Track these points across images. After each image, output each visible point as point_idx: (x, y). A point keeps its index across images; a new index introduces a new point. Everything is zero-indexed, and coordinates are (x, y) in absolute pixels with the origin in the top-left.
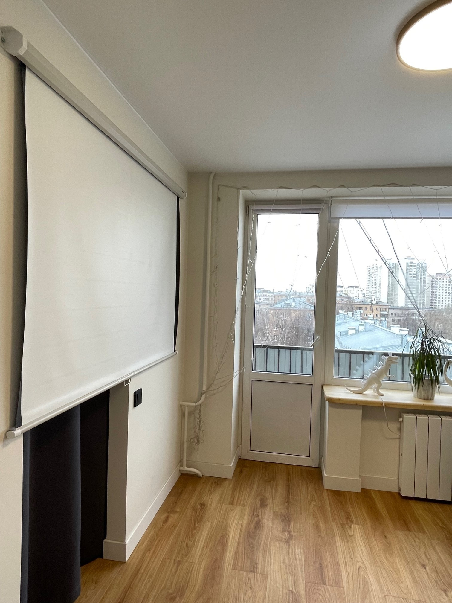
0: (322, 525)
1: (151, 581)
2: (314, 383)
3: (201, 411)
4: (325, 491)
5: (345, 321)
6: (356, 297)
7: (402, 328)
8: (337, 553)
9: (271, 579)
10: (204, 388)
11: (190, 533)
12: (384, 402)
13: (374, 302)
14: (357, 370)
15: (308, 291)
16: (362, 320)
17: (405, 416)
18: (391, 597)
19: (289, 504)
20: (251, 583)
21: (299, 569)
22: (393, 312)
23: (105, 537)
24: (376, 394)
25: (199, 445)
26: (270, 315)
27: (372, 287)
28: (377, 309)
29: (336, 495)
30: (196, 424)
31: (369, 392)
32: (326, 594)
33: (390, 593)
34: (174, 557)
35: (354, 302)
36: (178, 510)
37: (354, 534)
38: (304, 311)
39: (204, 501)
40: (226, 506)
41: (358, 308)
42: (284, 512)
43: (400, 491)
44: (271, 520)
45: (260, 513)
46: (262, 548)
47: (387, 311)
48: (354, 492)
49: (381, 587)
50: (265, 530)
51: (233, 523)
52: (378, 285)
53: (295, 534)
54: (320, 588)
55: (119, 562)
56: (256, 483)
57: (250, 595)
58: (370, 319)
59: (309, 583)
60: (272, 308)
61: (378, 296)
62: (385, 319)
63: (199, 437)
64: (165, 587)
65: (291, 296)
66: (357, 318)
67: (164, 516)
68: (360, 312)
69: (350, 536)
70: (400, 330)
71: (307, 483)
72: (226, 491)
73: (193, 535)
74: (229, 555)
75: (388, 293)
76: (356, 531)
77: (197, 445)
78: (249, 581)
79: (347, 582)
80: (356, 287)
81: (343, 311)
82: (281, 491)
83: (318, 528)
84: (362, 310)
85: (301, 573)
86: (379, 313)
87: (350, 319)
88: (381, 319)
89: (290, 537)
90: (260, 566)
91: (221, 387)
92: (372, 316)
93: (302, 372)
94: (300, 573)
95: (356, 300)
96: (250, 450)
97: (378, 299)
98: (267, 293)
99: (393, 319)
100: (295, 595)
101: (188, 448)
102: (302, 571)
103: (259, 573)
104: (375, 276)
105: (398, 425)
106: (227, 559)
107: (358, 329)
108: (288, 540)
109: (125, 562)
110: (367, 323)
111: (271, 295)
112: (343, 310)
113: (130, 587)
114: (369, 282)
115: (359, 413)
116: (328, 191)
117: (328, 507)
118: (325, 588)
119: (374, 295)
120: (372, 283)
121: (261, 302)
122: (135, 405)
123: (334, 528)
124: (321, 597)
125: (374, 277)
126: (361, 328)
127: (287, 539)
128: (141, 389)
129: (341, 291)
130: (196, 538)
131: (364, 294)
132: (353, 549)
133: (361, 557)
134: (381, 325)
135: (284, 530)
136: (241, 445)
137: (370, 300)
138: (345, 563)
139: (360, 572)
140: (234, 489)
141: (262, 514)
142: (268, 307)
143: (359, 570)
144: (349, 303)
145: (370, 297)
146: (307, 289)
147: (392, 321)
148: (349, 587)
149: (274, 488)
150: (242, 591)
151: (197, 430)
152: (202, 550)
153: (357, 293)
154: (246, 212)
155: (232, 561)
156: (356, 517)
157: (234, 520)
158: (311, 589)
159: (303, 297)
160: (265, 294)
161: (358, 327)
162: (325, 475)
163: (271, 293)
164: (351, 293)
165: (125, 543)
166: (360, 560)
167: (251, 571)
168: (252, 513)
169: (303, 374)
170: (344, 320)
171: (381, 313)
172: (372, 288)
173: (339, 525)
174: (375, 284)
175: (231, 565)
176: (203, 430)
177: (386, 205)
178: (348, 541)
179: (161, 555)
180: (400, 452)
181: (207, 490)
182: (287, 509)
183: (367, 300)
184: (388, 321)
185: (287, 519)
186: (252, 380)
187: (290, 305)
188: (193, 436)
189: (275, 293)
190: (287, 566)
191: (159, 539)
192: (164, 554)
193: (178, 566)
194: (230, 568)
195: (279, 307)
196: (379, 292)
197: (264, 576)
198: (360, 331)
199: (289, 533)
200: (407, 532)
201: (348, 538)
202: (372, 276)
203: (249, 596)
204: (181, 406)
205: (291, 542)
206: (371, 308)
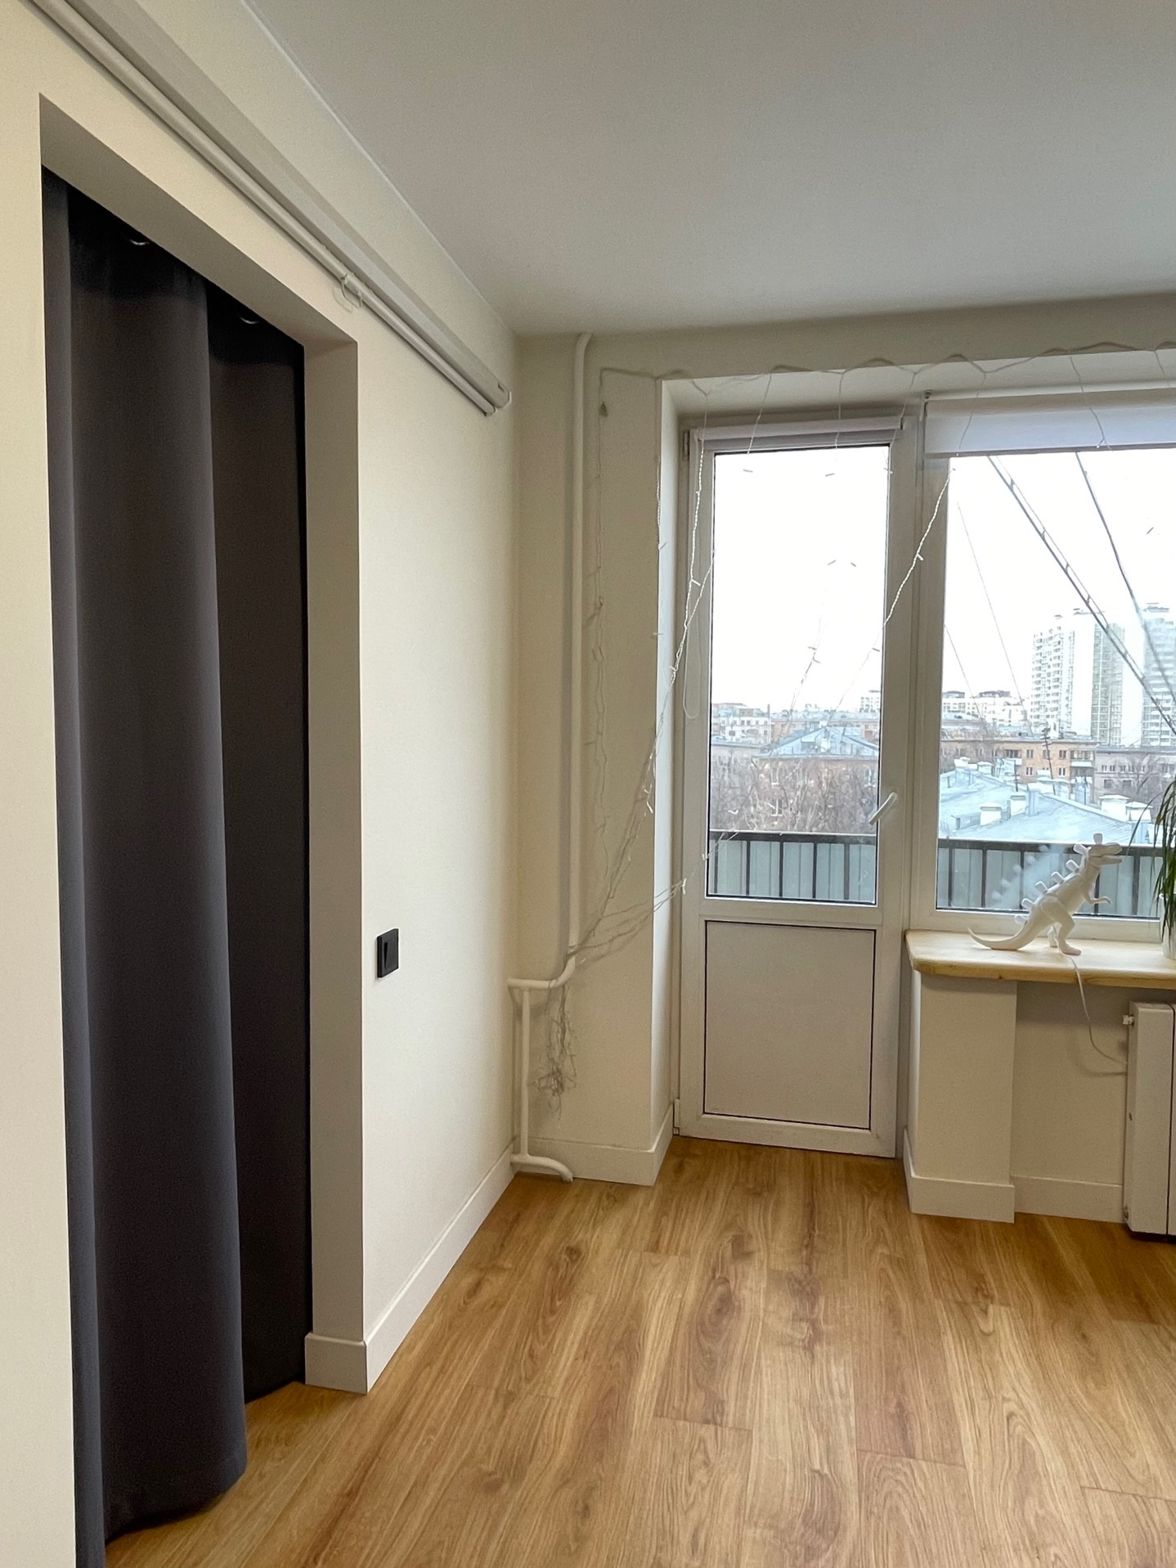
0: (904, 1305)
1: (432, 1443)
2: (882, 925)
3: (566, 1003)
4: (915, 1221)
5: (971, 787)
6: (1001, 723)
7: (1135, 804)
8: (947, 1378)
9: (761, 1441)
10: (574, 940)
11: (540, 1322)
12: (1080, 970)
13: (1054, 735)
14: (1002, 890)
15: (865, 708)
16: (1019, 785)
17: (1141, 1010)
18: (1102, 1492)
19: (811, 1253)
20: (706, 1452)
21: (841, 1419)
22: (1109, 761)
23: (309, 1329)
24: (1058, 951)
25: (562, 1096)
26: (762, 775)
27: (1049, 692)
28: (1062, 754)
29: (943, 1231)
30: (554, 1040)
31: (1037, 946)
32: (915, 1482)
33: (1097, 1482)
34: (496, 1383)
35: (997, 736)
36: (508, 1264)
37: (994, 1331)
38: (858, 760)
39: (578, 1243)
40: (639, 1254)
41: (1007, 751)
42: (798, 1270)
43: (1127, 1217)
44: (762, 1291)
45: (732, 1272)
46: (736, 1362)
47: (1092, 759)
48: (994, 1223)
49: (1070, 1464)
50: (747, 1315)
51: (658, 1297)
52: (1065, 686)
53: (831, 1327)
54: (899, 1465)
55: (347, 1392)
56: (721, 1195)
57: (704, 1481)
58: (1041, 781)
59: (866, 1452)
60: (766, 755)
61: (1063, 717)
62: (1085, 780)
63: (563, 1072)
64: (471, 1456)
65: (818, 723)
66: (1007, 778)
67: (468, 1281)
68: (1013, 763)
69: (986, 1335)
70: (1127, 807)
71: (863, 1198)
72: (640, 1216)
73: (546, 1330)
74: (647, 1381)
75: (1094, 710)
76: (1001, 1322)
77: (556, 1094)
78: (702, 1445)
79: (975, 1451)
80: (1002, 694)
81: (963, 760)
82: (789, 1218)
83: (893, 1312)
84: (1020, 757)
85: (845, 1427)
86: (1066, 764)
87: (986, 783)
88: (1073, 781)
89: (816, 1336)
90: (731, 1408)
91: (619, 935)
92: (1048, 773)
93: (846, 896)
94: (842, 1427)
95: (1001, 729)
96: (704, 1113)
97: (1065, 726)
98: (751, 716)
99: (1108, 782)
100: (829, 1482)
101: (535, 1104)
102: (848, 1423)
103: (730, 1426)
104: (1057, 661)
105: (1119, 1036)
106: (640, 1389)
107: (1009, 808)
108: (809, 1342)
109: (364, 1395)
110: (1034, 792)
111: (762, 721)
112: (964, 758)
113: (375, 1456)
114: (1039, 679)
115: (1008, 1003)
116: (916, 374)
117: (922, 1259)
118: (913, 1467)
119: (1053, 716)
120: (1049, 681)
121: (734, 740)
122: (380, 974)
123: (939, 1315)
124: (900, 1489)
125: (1054, 665)
126: (1017, 807)
127: (806, 1340)
128: (395, 933)
129: (960, 707)
130: (555, 1334)
131: (1025, 713)
132: (993, 1367)
133: (1014, 1389)
134: (1073, 796)
135: (797, 1318)
136: (679, 1098)
137: (1042, 728)
138: (969, 1403)
139: (1011, 1428)
140: (662, 1211)
141: (736, 1276)
142: (757, 753)
143: (1008, 1420)
144: (982, 739)
145: (1041, 720)
146: (863, 702)
147: (1105, 787)
148: (980, 1465)
149: (770, 1210)
150: (683, 1471)
151: (556, 1054)
152: (573, 1366)
153: (1004, 710)
154: (681, 449)
155: (655, 1396)
156: (1001, 1288)
157: (659, 1293)
158: (873, 1470)
159: (852, 726)
160: (746, 719)
161: (1009, 802)
162: (913, 1175)
163: (763, 715)
164: (988, 710)
165: (362, 1343)
166: (1011, 1395)
167: (707, 1422)
168: (710, 1273)
169: (850, 900)
170: (969, 784)
171: (1075, 764)
172: (1048, 695)
173: (953, 1305)
174: (1057, 684)
175: (651, 1405)
176: (571, 1056)
177: (1085, 412)
178: (977, 1349)
179: (460, 1377)
180: (1126, 1111)
181: (586, 1214)
182: (807, 1264)
183: (1033, 728)
184: (1093, 788)
185: (808, 1289)
186: (706, 921)
187: (816, 747)
188: (544, 1073)
189: (775, 717)
190: (807, 1409)
191: (455, 1337)
192: (470, 1375)
193: (505, 1407)
194: (649, 1412)
195: (787, 753)
196: (1067, 705)
197: (744, 1433)
198: (1012, 814)
199: (814, 1324)
200: (1147, 1327)
201: (977, 1340)
202: (1048, 661)
203: (700, 1482)
204: (511, 989)
205: (817, 1348)
206: (1044, 751)
